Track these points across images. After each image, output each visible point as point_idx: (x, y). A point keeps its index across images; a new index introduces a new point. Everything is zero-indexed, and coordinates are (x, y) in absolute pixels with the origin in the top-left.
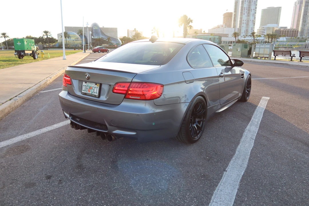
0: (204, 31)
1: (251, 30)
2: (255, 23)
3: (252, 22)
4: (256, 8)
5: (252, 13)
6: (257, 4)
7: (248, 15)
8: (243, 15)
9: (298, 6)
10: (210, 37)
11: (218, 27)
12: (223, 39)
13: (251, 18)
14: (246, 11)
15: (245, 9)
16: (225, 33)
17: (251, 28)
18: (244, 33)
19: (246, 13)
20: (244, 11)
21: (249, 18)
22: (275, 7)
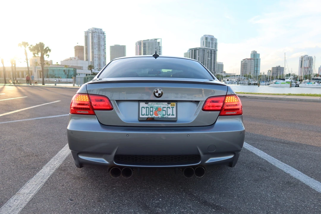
0: (57, 63)
1: (104, 63)
2: (105, 58)
3: (103, 57)
4: (105, 44)
5: (102, 48)
6: (105, 41)
7: (99, 50)
8: (94, 50)
9: (138, 46)
10: (64, 69)
11: (71, 59)
12: (78, 71)
13: (102, 53)
14: (96, 46)
15: (95, 44)
16: (79, 65)
17: (103, 62)
18: (97, 66)
19: (97, 48)
20: (95, 46)
21: (100, 53)
22: (121, 45)
